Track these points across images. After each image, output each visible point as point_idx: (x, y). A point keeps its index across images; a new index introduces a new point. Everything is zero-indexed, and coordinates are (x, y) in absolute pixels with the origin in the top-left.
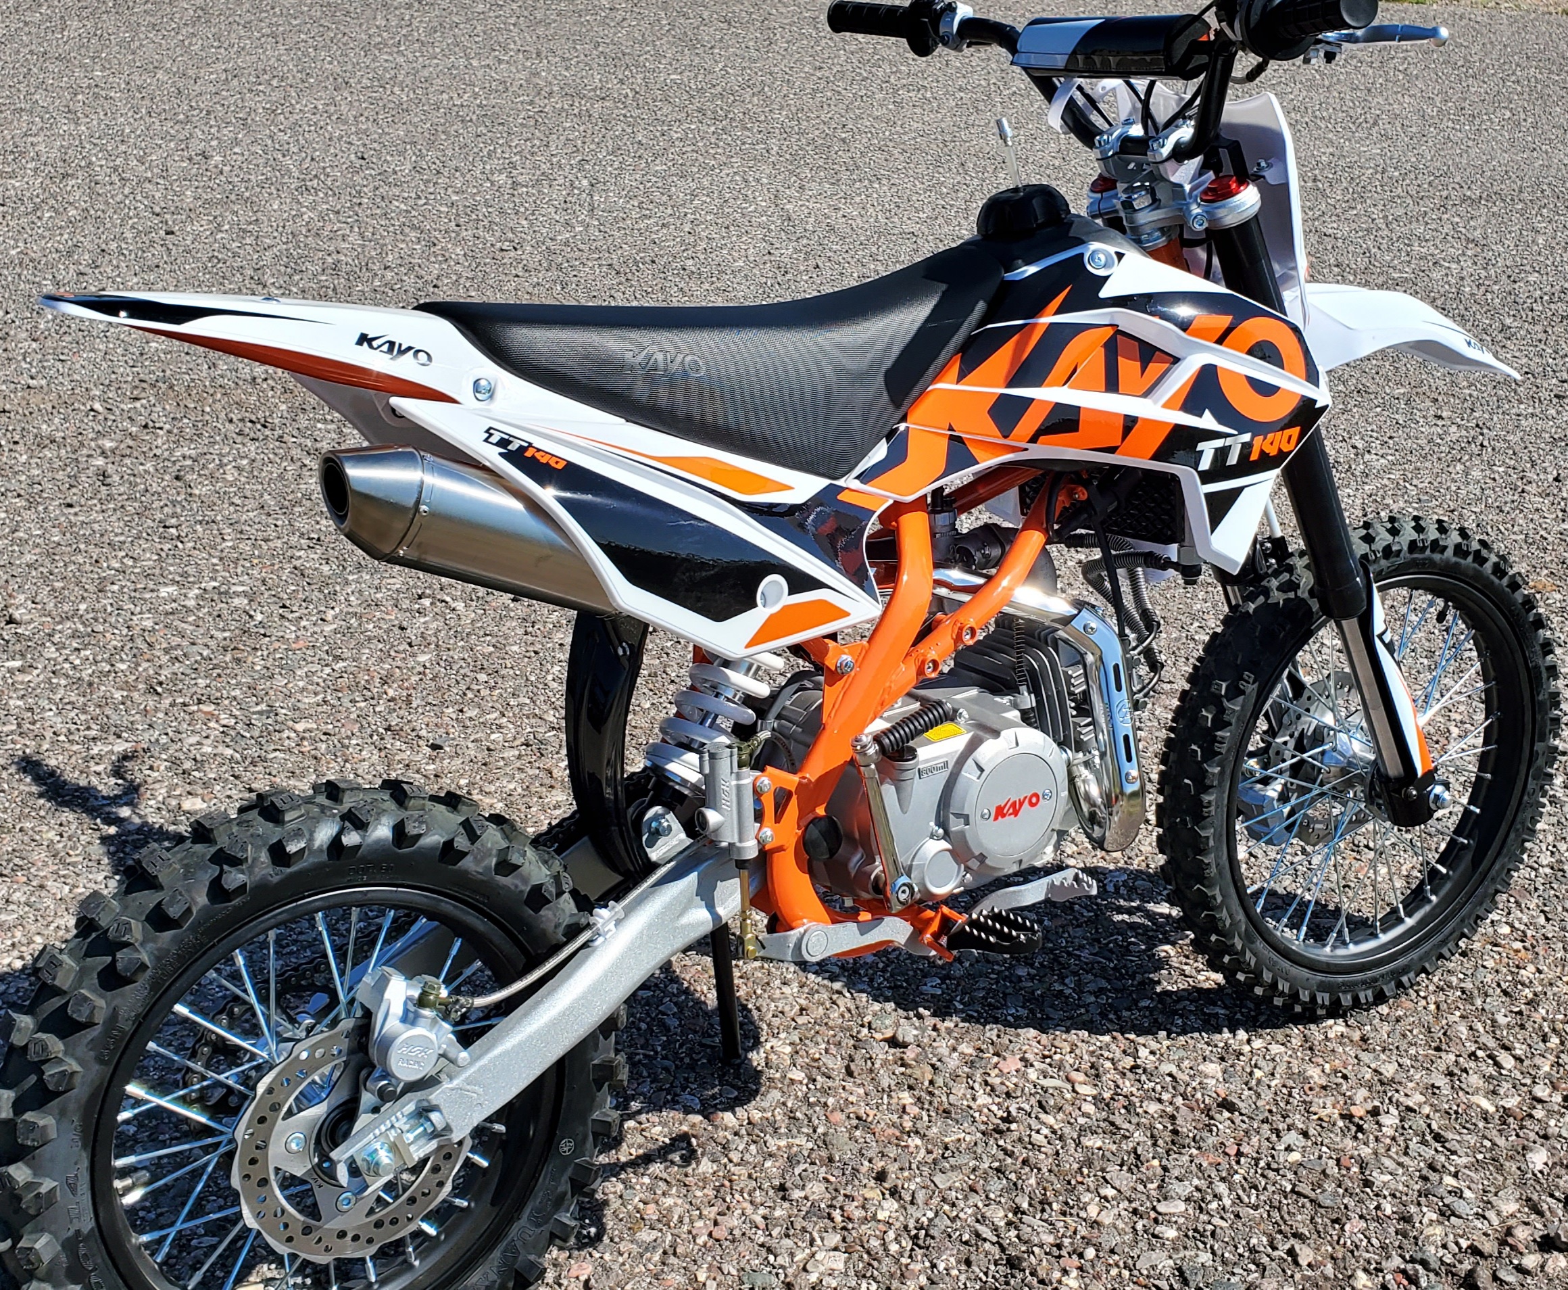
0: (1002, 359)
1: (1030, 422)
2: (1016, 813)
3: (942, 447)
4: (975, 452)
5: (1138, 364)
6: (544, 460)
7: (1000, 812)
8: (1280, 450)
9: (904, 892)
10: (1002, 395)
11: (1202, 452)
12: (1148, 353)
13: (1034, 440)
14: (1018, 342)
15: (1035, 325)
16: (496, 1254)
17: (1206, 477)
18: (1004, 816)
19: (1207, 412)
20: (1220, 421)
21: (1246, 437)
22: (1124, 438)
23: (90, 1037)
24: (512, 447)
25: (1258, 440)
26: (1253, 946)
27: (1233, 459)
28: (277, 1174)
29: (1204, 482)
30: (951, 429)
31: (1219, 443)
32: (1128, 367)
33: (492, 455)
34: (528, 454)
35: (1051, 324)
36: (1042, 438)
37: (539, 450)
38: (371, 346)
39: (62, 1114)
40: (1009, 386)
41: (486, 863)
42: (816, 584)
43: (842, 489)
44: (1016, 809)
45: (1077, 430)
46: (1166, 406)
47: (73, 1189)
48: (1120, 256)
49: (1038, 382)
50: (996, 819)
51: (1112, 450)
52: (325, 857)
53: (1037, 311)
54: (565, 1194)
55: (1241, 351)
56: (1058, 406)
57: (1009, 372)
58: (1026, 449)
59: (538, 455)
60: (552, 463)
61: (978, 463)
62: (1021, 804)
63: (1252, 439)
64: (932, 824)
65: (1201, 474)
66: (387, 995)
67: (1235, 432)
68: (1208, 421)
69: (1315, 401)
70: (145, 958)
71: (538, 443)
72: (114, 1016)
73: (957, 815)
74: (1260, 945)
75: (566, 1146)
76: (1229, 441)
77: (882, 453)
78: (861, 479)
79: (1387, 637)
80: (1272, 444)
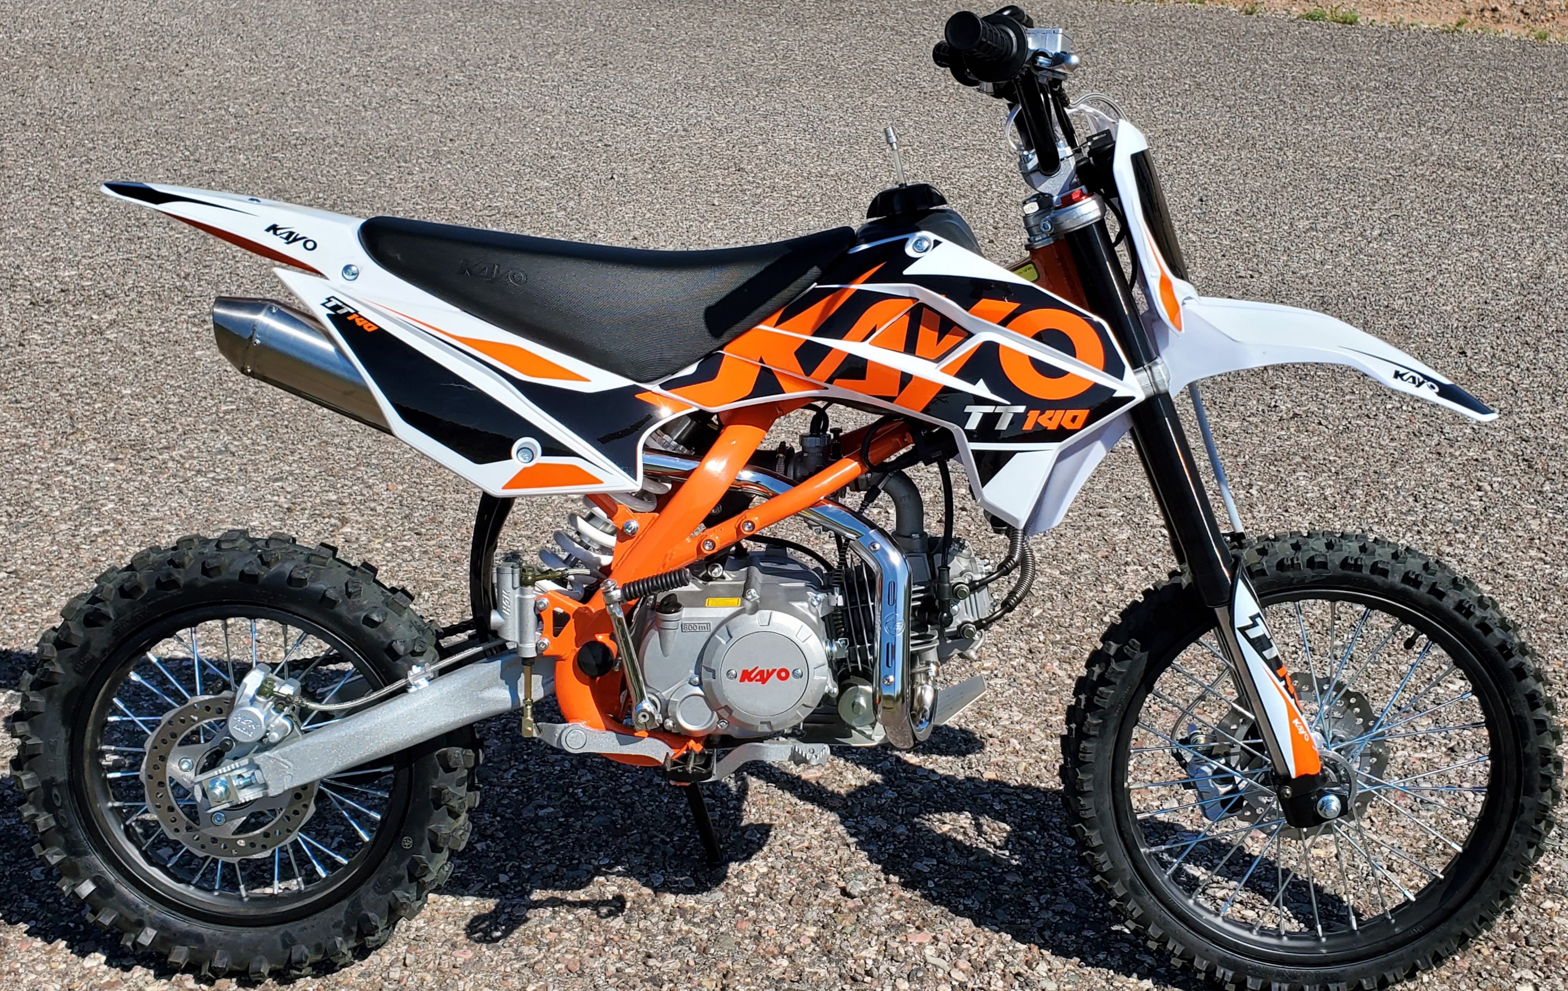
0: (813, 314)
1: (827, 367)
2: (764, 681)
3: (753, 375)
4: (783, 383)
5: (937, 334)
6: (359, 324)
7: (746, 676)
8: (1059, 426)
9: (644, 716)
10: (808, 341)
11: (970, 414)
12: (946, 326)
13: (830, 381)
14: (829, 301)
15: (847, 289)
16: (345, 903)
17: (972, 436)
18: (751, 680)
19: (981, 381)
20: (993, 390)
21: (1021, 409)
22: (900, 392)
23: (71, 653)
24: (340, 312)
25: (1033, 414)
26: (1141, 899)
27: (1003, 425)
28: (171, 782)
29: (970, 440)
30: (761, 361)
31: (989, 409)
32: (926, 335)
33: (322, 314)
34: (350, 318)
35: (858, 290)
36: (836, 381)
37: (360, 316)
38: (275, 233)
39: (49, 698)
40: (814, 335)
41: (358, 614)
42: (569, 453)
43: (645, 391)
44: (763, 677)
45: (864, 378)
46: (943, 370)
47: (53, 748)
48: (937, 243)
49: (840, 336)
50: (742, 680)
51: (891, 399)
52: (237, 578)
53: (851, 280)
54: (403, 878)
55: (1028, 336)
56: (850, 356)
57: (816, 324)
58: (826, 388)
59: (357, 320)
60: (366, 328)
61: (783, 392)
62: (770, 674)
63: (1027, 411)
64: (692, 671)
65: (967, 432)
66: (246, 680)
67: (1008, 403)
68: (980, 389)
69: (1114, 391)
70: (111, 612)
71: (364, 312)
72: (86, 646)
73: (708, 669)
74: (1149, 899)
75: (407, 842)
76: (999, 409)
77: (691, 370)
78: (664, 386)
79: (1253, 633)
80: (1050, 419)
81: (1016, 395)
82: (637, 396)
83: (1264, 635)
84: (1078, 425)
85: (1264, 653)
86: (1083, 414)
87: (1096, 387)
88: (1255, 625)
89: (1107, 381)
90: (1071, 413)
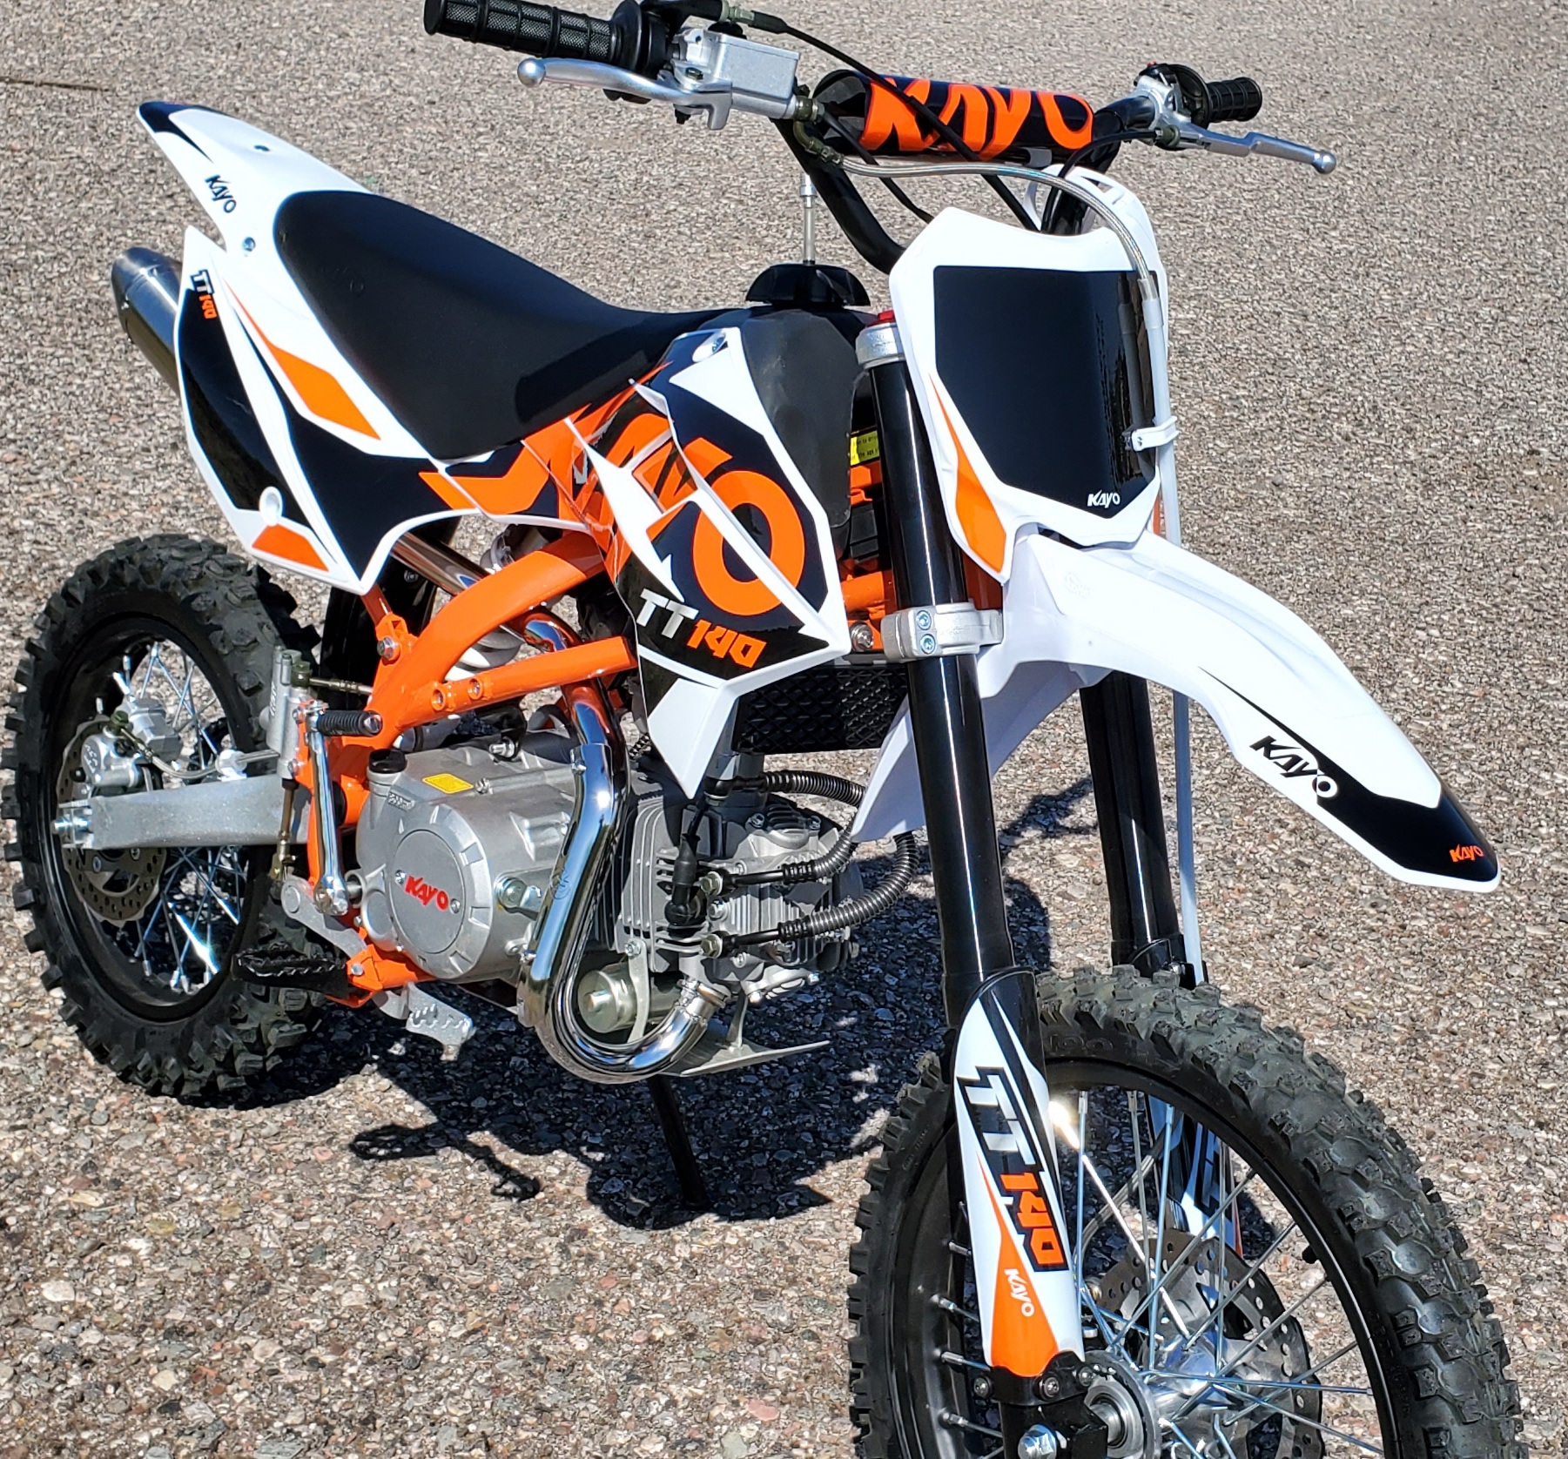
2: (425, 900)
5: (680, 478)
6: (205, 307)
7: (412, 886)
8: (728, 655)
11: (645, 601)
15: (632, 388)
17: (642, 636)
18: (415, 892)
19: (668, 559)
20: (675, 578)
21: (692, 613)
24: (199, 288)
25: (703, 625)
27: (670, 631)
31: (664, 603)
34: (202, 298)
35: (637, 394)
40: (591, 443)
42: (303, 519)
43: (434, 470)
44: (426, 895)
46: (648, 531)
49: (606, 452)
50: (408, 890)
53: (638, 376)
55: (729, 506)
57: (596, 428)
59: (206, 303)
60: (208, 312)
61: (556, 516)
62: (431, 894)
63: (698, 618)
65: (639, 628)
67: (683, 600)
68: (664, 571)
69: (802, 625)
71: (218, 294)
77: (483, 458)
78: (450, 471)
79: (979, 1097)
80: (719, 640)
81: (693, 594)
82: (422, 475)
83: (998, 1108)
84: (749, 661)
85: (986, 1136)
86: (758, 646)
87: (781, 610)
88: (984, 1083)
89: (797, 605)
90: (744, 640)
